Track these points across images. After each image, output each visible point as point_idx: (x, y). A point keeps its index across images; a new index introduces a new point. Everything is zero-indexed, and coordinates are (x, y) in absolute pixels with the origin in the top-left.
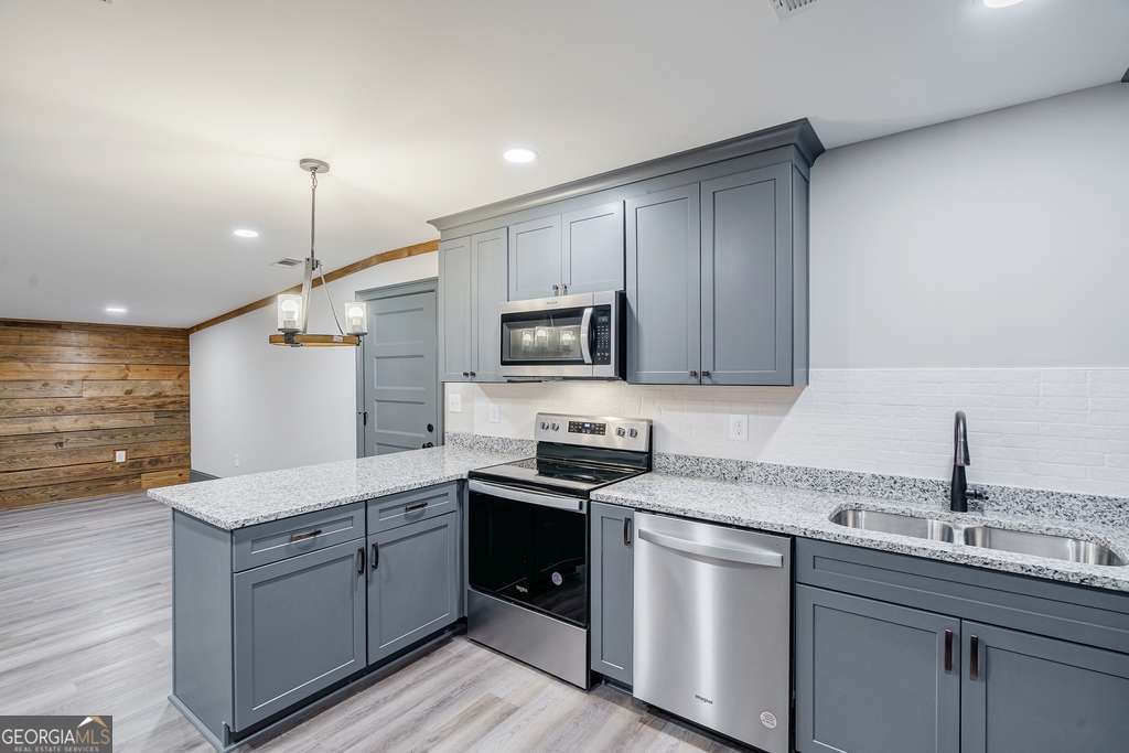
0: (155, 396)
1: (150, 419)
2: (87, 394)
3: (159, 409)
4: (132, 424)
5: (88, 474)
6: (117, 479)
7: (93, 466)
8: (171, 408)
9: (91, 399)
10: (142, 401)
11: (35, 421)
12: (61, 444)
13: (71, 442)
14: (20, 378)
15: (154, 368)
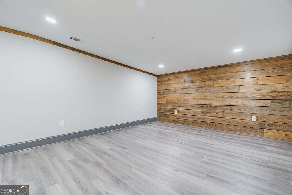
0: (272, 92)
1: (269, 103)
2: (241, 91)
3: (274, 99)
4: (259, 105)
5: (241, 124)
6: (253, 128)
7: (243, 121)
8: (281, 98)
9: (242, 93)
10: (264, 94)
11: (224, 101)
12: (232, 110)
13: (235, 109)
14: (220, 85)
15: (272, 78)
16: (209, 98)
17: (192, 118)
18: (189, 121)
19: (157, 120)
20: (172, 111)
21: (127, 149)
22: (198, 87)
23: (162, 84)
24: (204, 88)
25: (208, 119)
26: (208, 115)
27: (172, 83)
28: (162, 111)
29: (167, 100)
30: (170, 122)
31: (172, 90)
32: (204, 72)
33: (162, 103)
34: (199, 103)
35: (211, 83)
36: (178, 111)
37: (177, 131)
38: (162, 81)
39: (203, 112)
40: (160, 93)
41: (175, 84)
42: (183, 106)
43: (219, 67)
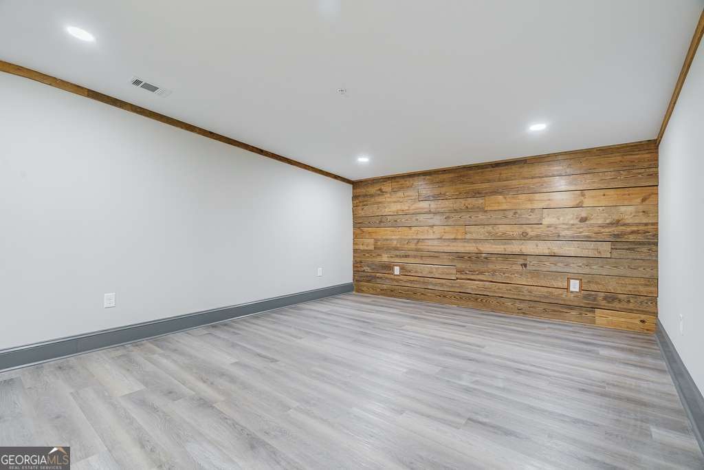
0: (611, 224)
1: (606, 247)
2: (546, 221)
3: (617, 240)
4: (585, 253)
5: (546, 297)
6: (571, 307)
7: (550, 290)
8: (632, 238)
9: (548, 226)
10: (596, 229)
11: (509, 244)
12: (525, 265)
13: (533, 264)
14: (500, 208)
15: (612, 192)
16: (474, 236)
17: (435, 285)
18: (428, 293)
19: (353, 290)
20: (388, 267)
21: (277, 361)
22: (451, 212)
23: (365, 203)
24: (463, 214)
25: (471, 287)
26: (472, 277)
27: (389, 200)
28: (365, 268)
29: (376, 241)
30: (382, 294)
31: (389, 217)
32: (464, 176)
33: (366, 248)
34: (452, 248)
35: (480, 201)
36: (402, 269)
37: (401, 315)
38: (366, 196)
39: (460, 271)
40: (359, 225)
41: (395, 202)
42: (415, 257)
43: (497, 165)
